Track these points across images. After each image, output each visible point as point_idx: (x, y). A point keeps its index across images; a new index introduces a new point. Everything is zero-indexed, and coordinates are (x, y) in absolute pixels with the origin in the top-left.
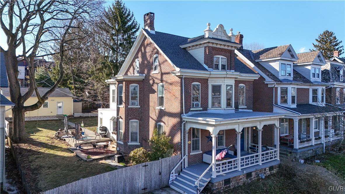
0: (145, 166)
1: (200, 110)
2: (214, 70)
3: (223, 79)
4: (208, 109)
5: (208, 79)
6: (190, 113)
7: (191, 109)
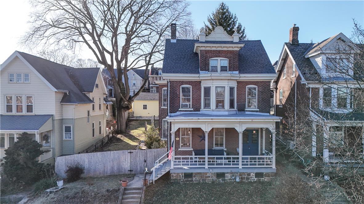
0: (131, 153)
1: (191, 111)
2: (209, 73)
3: (212, 81)
4: (201, 110)
5: (200, 82)
6: (178, 113)
7: (179, 109)
